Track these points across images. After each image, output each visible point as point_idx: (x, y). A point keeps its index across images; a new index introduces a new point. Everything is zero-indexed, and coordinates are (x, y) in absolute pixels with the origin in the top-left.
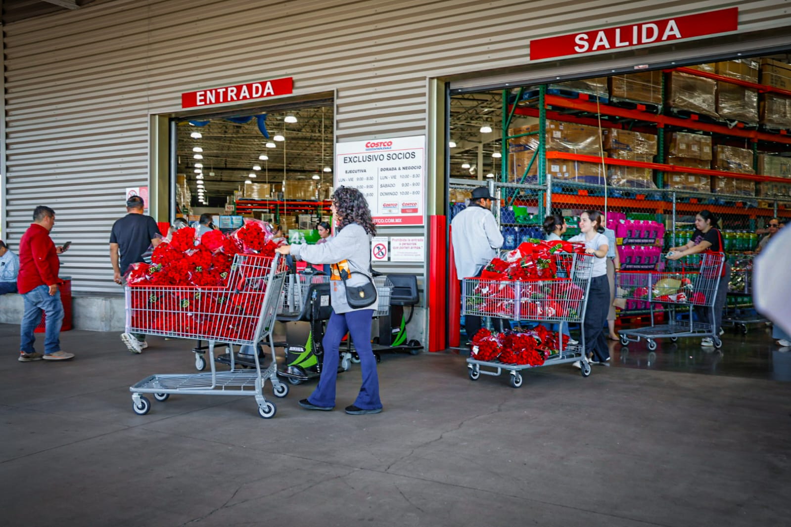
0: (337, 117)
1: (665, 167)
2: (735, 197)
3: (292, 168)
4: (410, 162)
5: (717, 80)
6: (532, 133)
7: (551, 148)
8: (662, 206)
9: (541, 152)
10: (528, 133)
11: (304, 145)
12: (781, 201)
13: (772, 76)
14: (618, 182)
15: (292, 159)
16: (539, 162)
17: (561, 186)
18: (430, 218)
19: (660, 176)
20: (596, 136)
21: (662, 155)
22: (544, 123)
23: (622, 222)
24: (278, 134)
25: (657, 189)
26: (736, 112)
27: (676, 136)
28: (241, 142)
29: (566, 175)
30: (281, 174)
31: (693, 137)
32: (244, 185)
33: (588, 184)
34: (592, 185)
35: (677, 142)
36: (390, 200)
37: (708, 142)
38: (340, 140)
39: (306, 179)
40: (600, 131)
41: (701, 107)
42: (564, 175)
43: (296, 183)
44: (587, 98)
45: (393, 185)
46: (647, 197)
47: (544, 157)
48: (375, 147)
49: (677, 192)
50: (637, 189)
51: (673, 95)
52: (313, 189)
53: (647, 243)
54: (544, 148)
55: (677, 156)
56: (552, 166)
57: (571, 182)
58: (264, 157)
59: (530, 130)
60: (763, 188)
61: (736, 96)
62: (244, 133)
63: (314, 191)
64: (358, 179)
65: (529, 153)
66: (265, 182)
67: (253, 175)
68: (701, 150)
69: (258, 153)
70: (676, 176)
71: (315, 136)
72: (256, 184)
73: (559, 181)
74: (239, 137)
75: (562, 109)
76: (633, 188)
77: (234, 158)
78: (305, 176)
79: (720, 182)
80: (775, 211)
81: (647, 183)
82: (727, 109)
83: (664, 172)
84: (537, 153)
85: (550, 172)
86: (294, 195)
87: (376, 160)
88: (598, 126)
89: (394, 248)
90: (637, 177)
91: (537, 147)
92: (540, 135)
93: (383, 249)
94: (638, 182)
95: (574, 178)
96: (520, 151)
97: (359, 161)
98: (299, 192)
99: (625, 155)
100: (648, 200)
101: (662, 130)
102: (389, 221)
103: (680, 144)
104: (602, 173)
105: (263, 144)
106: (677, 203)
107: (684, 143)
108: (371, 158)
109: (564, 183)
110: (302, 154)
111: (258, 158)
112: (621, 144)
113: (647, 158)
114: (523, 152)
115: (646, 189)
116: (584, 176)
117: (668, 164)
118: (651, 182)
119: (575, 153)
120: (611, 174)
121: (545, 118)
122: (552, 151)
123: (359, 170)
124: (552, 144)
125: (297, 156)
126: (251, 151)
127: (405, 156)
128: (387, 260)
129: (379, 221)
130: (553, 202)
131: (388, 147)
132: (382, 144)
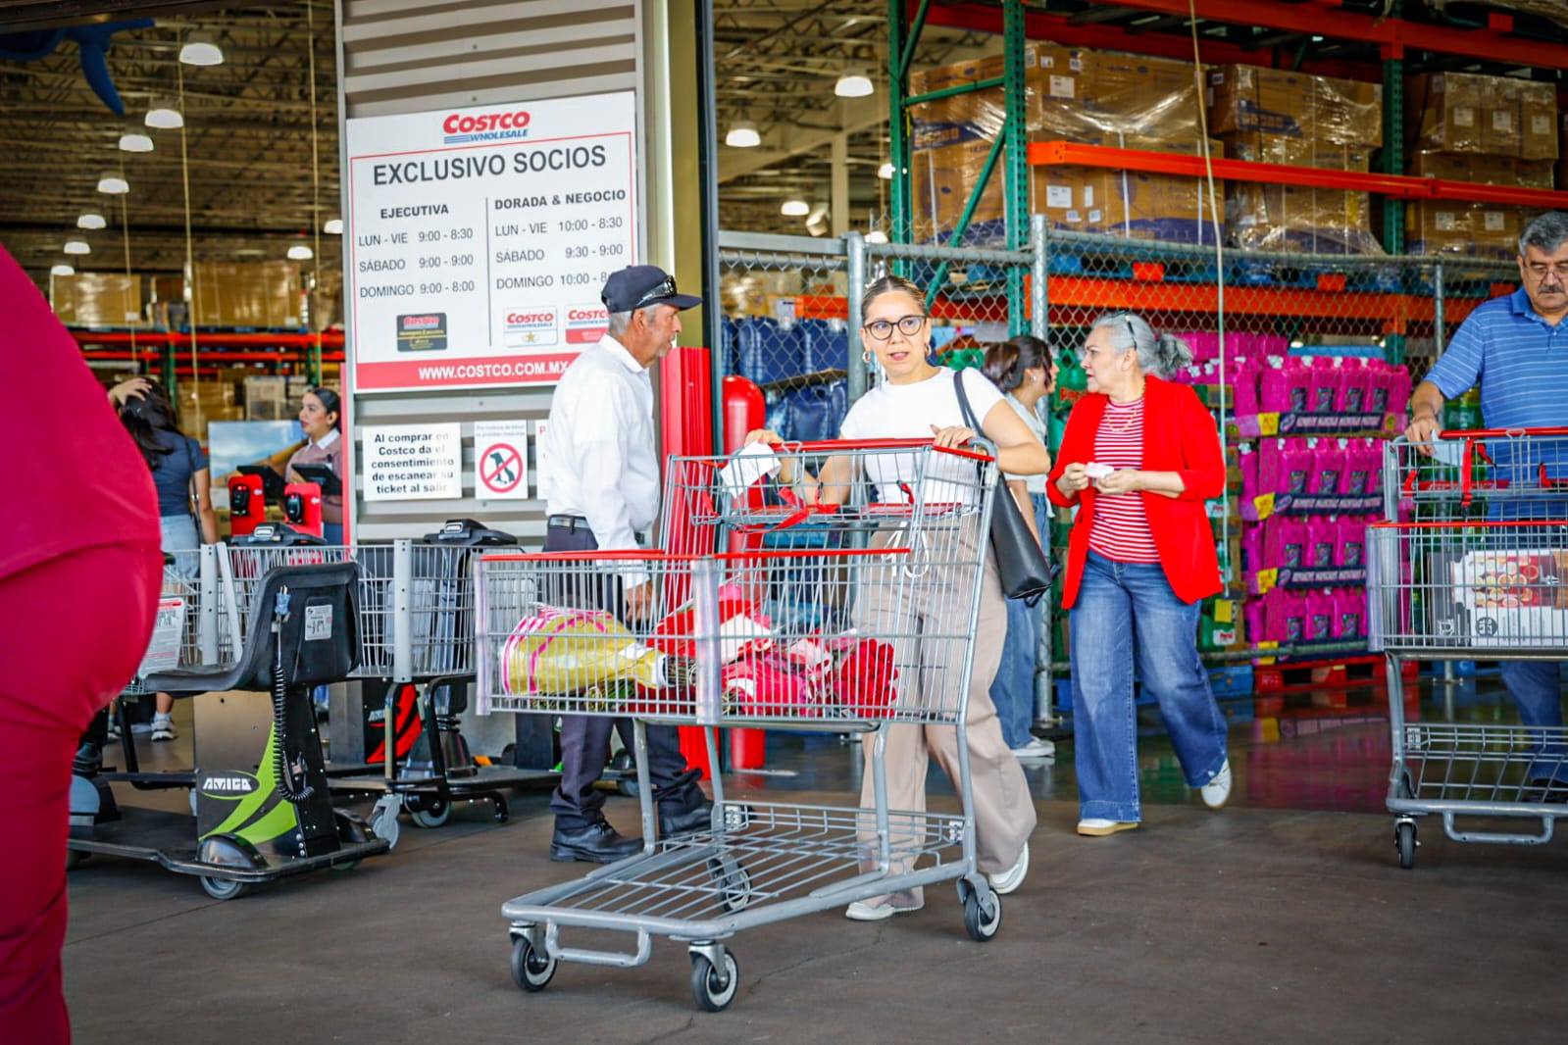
1: (1411, 186)
3: (216, 222)
4: (588, 179)
6: (981, 83)
7: (1045, 130)
8: (1403, 310)
9: (1012, 147)
10: (969, 85)
11: (252, 143)
14: (1260, 238)
15: (210, 190)
16: (1007, 177)
17: (1078, 251)
19: (1393, 216)
20: (1187, 92)
21: (1399, 146)
22: (1020, 52)
23: (1276, 362)
24: (160, 102)
25: (1383, 255)
27: (1442, 85)
28: (30, 133)
29: (1095, 218)
30: (175, 242)
31: (1498, 88)
32: (47, 281)
33: (1162, 244)
34: (1175, 245)
35: (1447, 104)
36: (527, 301)
37: (1545, 102)
38: (359, 107)
39: (266, 258)
40: (1199, 76)
42: (1086, 218)
43: (232, 270)
45: (536, 255)
46: (1350, 282)
47: (1023, 160)
48: (473, 132)
49: (1448, 263)
50: (1319, 256)
52: (291, 292)
53: (1356, 429)
54: (1022, 131)
55: (1448, 148)
56: (1049, 189)
57: (1109, 236)
58: (113, 185)
59: (977, 72)
62: (37, 100)
63: (293, 298)
64: (422, 236)
65: (974, 150)
66: (122, 271)
67: (77, 247)
69: (91, 171)
70: (1445, 215)
71: (289, 112)
72: (91, 276)
73: (1070, 234)
74: (19, 115)
75: (1080, 5)
76: (1306, 256)
77: (7, 186)
78: (264, 247)
81: (1353, 238)
83: (1406, 201)
84: (1001, 148)
85: (1043, 207)
86: (227, 312)
87: (480, 173)
88: (1194, 60)
90: (1319, 220)
91: (999, 128)
92: (1008, 90)
93: (510, 460)
94: (1324, 235)
95: (1120, 226)
96: (949, 143)
97: (424, 179)
98: (244, 301)
99: (1279, 150)
100: (1356, 292)
101: (1397, 67)
102: (529, 369)
103: (1456, 111)
104: (1207, 212)
105: (108, 140)
106: (1446, 301)
107: (1468, 108)
108: (464, 166)
109: (1086, 243)
110: (248, 174)
111: (95, 188)
112: (1267, 114)
113: (1351, 157)
114: (955, 147)
115: (1348, 256)
116: (1151, 219)
117: (1418, 175)
118: (1364, 234)
119: (1122, 146)
120: (1235, 213)
121: (1022, 34)
122: (1047, 140)
123: (424, 208)
124: (1045, 119)
125: (232, 182)
126: (67, 162)
127: (571, 159)
128: (526, 496)
129: (497, 370)
130: (1053, 302)
131: (516, 129)
132: (498, 121)
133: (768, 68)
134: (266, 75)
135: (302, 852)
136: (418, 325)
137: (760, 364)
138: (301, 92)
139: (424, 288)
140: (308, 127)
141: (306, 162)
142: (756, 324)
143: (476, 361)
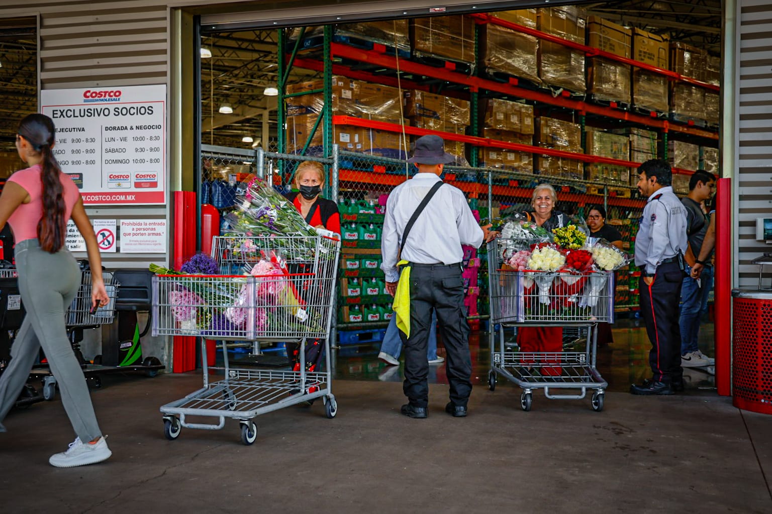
0: (41, 54)
1: (481, 141)
2: (560, 180)
4: (146, 120)
5: (538, 37)
6: (314, 91)
7: (339, 111)
8: (477, 188)
9: (326, 116)
10: (310, 91)
11: (16, 102)
12: (611, 186)
13: (600, 37)
16: (324, 130)
17: (351, 159)
18: (174, 195)
19: (474, 152)
20: (396, 99)
21: (476, 125)
22: (330, 79)
25: (470, 167)
26: (562, 78)
27: (492, 103)
29: (359, 146)
31: (513, 106)
33: (385, 158)
34: (390, 159)
35: (494, 111)
36: (118, 169)
37: (530, 112)
38: (47, 85)
40: (401, 93)
41: (520, 70)
42: (356, 147)
43: (6, 155)
44: (384, 50)
45: (123, 150)
46: (457, 177)
47: (331, 122)
48: (97, 98)
49: (493, 172)
51: (488, 52)
54: (330, 111)
55: (494, 127)
56: (341, 134)
57: (364, 154)
59: (313, 86)
60: (593, 171)
61: (561, 58)
64: (73, 141)
65: (311, 117)
68: (521, 121)
70: (493, 153)
73: (348, 152)
75: (355, 62)
79: (544, 162)
80: (605, 198)
81: (459, 160)
82: (551, 73)
83: (479, 147)
84: (322, 117)
85: (338, 141)
87: (99, 115)
88: (398, 87)
89: (125, 235)
91: (321, 109)
92: (325, 94)
93: (109, 236)
95: (368, 150)
96: (301, 114)
97: (74, 116)
99: (431, 124)
100: (459, 181)
101: (476, 95)
102: (118, 198)
103: (497, 114)
104: (403, 147)
106: (493, 185)
107: (502, 112)
108: (92, 112)
109: (355, 156)
110: (13, 114)
112: (426, 110)
113: (459, 129)
114: (304, 115)
115: (457, 167)
116: (381, 148)
117: (483, 137)
118: (463, 159)
119: (370, 119)
121: (331, 73)
122: (341, 115)
123: (74, 129)
124: (340, 106)
125: (7, 118)
127: (139, 111)
128: (115, 251)
129: (104, 198)
130: (341, 179)
131: (115, 98)
132: (107, 94)
133: (237, 82)
134: (22, 74)
137: (220, 200)
139: (73, 163)
142: (219, 183)
143: (95, 194)
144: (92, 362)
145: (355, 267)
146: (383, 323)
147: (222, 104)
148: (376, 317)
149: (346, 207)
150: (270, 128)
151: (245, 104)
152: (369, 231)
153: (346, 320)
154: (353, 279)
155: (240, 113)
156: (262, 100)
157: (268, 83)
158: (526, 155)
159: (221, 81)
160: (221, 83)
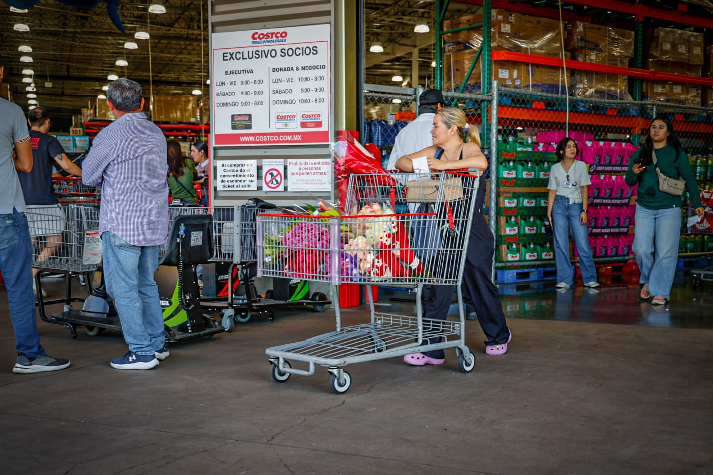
1: (644, 73)
3: (163, 78)
4: (310, 60)
6: (473, 26)
7: (498, 46)
8: (640, 123)
9: (485, 52)
10: (467, 26)
11: (178, 47)
14: (584, 93)
15: (161, 65)
16: (483, 65)
17: (511, 96)
18: (338, 134)
19: (637, 85)
20: (557, 32)
21: (640, 57)
22: (489, 13)
23: (589, 144)
24: (141, 29)
25: (633, 101)
27: (659, 33)
28: (88, 40)
29: (518, 83)
30: (146, 87)
31: (681, 35)
32: (95, 101)
33: (544, 94)
34: (550, 95)
35: (660, 40)
36: (285, 110)
37: (699, 41)
38: (217, 28)
39: (183, 94)
40: (561, 25)
42: (514, 83)
43: (169, 99)
45: (289, 91)
46: (619, 112)
47: (489, 58)
48: (264, 40)
49: (658, 105)
50: (607, 101)
52: (192, 108)
53: (620, 172)
54: (489, 46)
55: (660, 59)
56: (499, 70)
57: (523, 90)
59: (472, 21)
62: (91, 27)
63: (194, 110)
64: (242, 82)
65: (469, 53)
68: (689, 50)
69: (113, 57)
70: (658, 86)
71: (193, 34)
73: (507, 89)
74: (84, 33)
76: (602, 101)
77: (80, 62)
78: (182, 89)
81: (621, 94)
83: (643, 80)
84: (480, 53)
85: (496, 78)
86: (167, 116)
87: (266, 57)
88: (559, 20)
89: (292, 174)
90: (608, 86)
91: (480, 45)
92: (484, 29)
93: (277, 175)
94: (609, 92)
96: (459, 50)
97: (243, 59)
98: (174, 111)
99: (593, 57)
100: (621, 116)
101: (641, 25)
102: (285, 138)
103: (664, 44)
104: (563, 81)
105: (120, 44)
107: (668, 42)
108: (260, 54)
109: (514, 93)
110: (175, 59)
111: (115, 64)
112: (588, 42)
113: (621, 61)
114: (462, 52)
115: (619, 101)
116: (540, 84)
117: (648, 69)
118: (625, 92)
119: (530, 54)
120: (574, 82)
121: (490, 6)
122: (499, 50)
123: (243, 70)
124: (499, 41)
125: (169, 62)
126: (103, 53)
127: (304, 52)
128: (283, 190)
129: (272, 138)
130: (500, 116)
131: (282, 39)
132: (274, 35)
133: (387, 20)
135: (190, 331)
136: (240, 119)
137: (380, 139)
138: (198, 26)
139: (243, 104)
140: (200, 40)
141: (199, 55)
142: (379, 122)
143: (263, 134)
144: (263, 296)
145: (514, 205)
146: (541, 262)
147: (373, 43)
148: (534, 256)
149: (504, 145)
150: (420, 66)
151: (395, 42)
152: (527, 169)
153: (504, 260)
154: (511, 217)
155: (390, 52)
156: (413, 38)
157: (419, 20)
158: (694, 87)
159: (372, 20)
160: (372, 22)
